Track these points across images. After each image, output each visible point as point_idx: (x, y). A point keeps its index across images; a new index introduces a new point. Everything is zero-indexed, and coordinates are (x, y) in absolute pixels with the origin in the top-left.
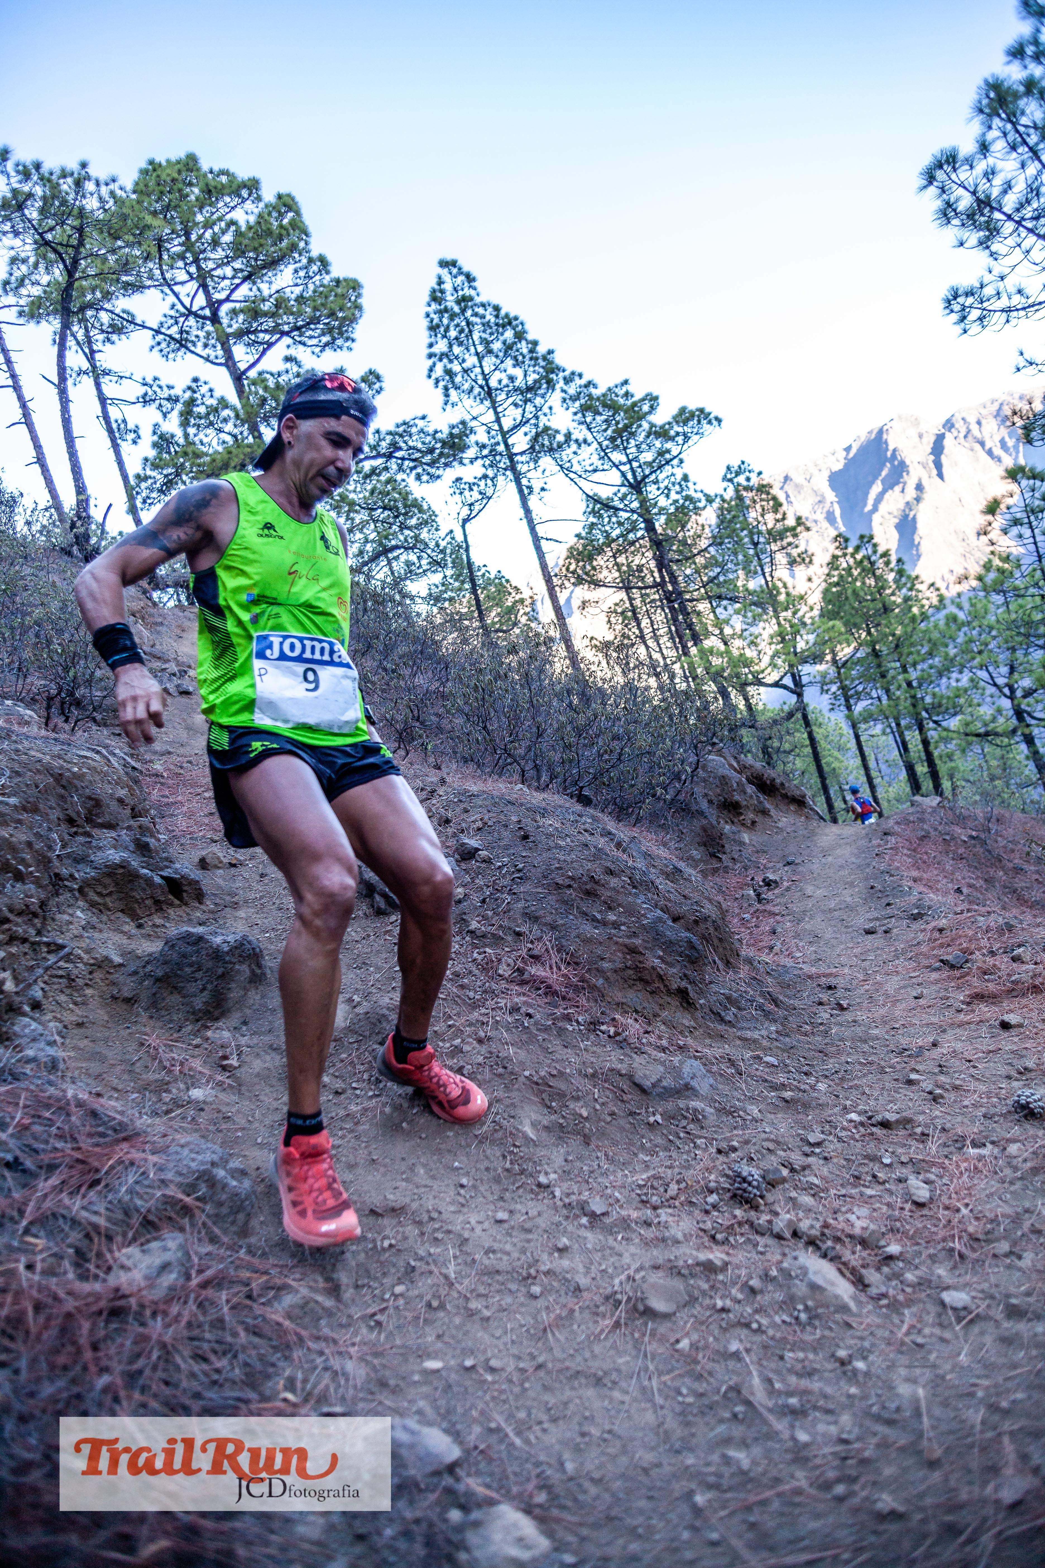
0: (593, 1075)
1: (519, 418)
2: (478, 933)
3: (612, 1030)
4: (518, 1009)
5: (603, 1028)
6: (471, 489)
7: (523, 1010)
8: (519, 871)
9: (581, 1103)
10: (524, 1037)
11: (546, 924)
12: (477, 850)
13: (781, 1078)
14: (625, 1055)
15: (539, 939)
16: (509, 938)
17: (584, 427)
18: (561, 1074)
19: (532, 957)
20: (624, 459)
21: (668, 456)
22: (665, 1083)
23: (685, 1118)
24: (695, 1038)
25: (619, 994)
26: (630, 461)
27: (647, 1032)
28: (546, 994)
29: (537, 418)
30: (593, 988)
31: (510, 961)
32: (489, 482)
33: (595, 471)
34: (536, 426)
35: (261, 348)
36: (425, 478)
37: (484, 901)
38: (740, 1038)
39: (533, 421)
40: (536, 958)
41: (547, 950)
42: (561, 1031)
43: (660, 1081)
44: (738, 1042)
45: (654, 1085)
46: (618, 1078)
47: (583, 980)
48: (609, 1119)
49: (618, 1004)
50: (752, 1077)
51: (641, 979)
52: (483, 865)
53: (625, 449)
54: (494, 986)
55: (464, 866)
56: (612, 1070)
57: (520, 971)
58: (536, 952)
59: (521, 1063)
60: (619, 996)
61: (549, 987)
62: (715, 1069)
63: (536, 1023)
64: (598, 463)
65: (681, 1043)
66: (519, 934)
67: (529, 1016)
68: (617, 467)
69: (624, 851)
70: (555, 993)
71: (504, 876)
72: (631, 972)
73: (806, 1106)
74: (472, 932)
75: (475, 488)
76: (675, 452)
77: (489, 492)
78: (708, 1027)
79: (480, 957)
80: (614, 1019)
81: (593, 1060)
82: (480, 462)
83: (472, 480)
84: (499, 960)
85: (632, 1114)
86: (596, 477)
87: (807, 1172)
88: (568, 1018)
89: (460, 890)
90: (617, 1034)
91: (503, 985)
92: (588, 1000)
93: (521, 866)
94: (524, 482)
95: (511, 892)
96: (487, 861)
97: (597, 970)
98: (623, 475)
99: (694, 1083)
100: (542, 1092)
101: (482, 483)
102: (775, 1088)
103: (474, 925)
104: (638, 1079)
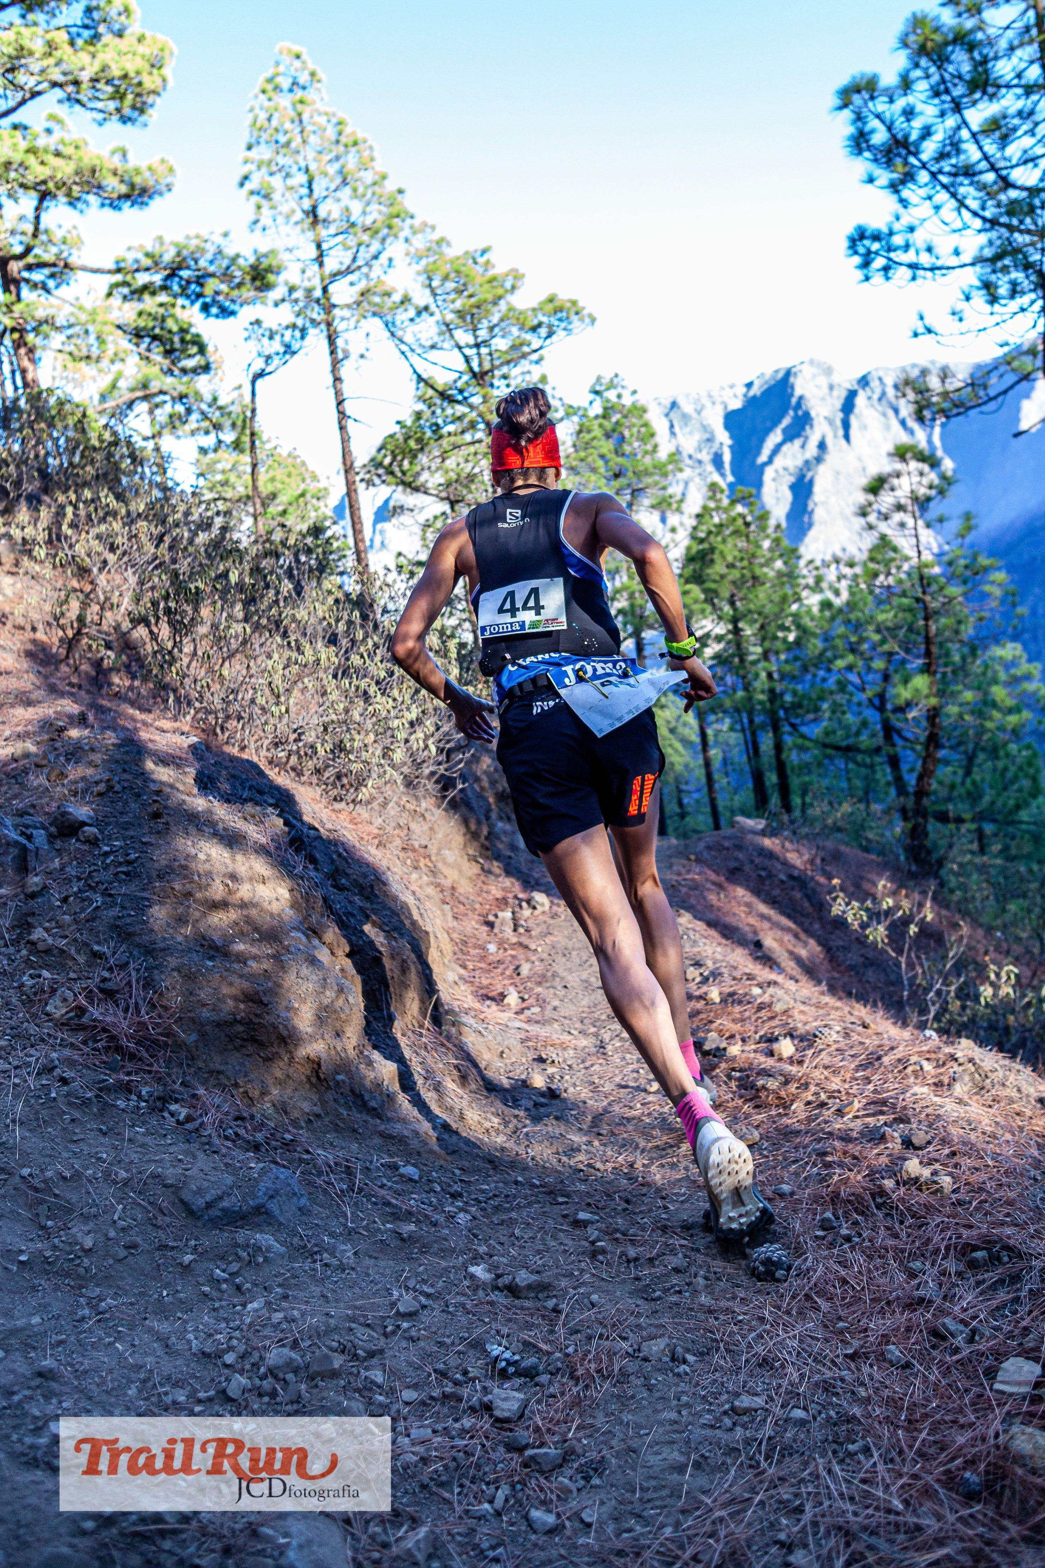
0: (126, 1183)
1: (347, 262)
2: (41, 946)
3: (183, 1113)
4: (51, 1070)
5: (173, 1107)
6: (271, 338)
7: (57, 1072)
8: (129, 863)
9: (91, 1225)
10: (44, 1113)
11: (139, 946)
12: (84, 824)
13: (413, 1202)
14: (187, 1153)
15: (123, 966)
16: (81, 959)
17: (427, 291)
18: (77, 1175)
19: (102, 991)
20: (471, 341)
21: (526, 349)
22: (225, 1204)
23: (239, 1258)
24: (314, 1131)
25: (217, 1059)
26: (477, 346)
27: (237, 1119)
28: (107, 1049)
29: (370, 267)
30: (179, 1046)
31: (69, 994)
32: (297, 334)
33: (433, 347)
34: (367, 276)
35: (19, 96)
36: (214, 310)
37: (65, 900)
38: (382, 1134)
39: (365, 270)
40: (109, 994)
41: (129, 984)
42: (105, 1108)
43: (220, 1198)
44: (377, 1140)
45: (209, 1205)
46: (159, 1190)
47: (169, 1034)
48: (122, 1253)
49: (211, 1072)
50: (368, 1196)
51: (254, 1040)
52: (86, 847)
53: (475, 330)
54: (33, 1029)
55: (58, 844)
56: (155, 1176)
57: (81, 1011)
58: (108, 985)
59: (25, 1154)
60: (216, 1062)
61: (113, 1038)
62: (319, 1182)
63: (68, 1095)
64: (436, 339)
65: (288, 1136)
66: (96, 955)
67: (64, 1081)
68: (460, 348)
69: (297, 851)
70: (119, 1049)
71: (106, 868)
72: (240, 1028)
73: (425, 1249)
74: (33, 943)
75: (277, 338)
76: (534, 346)
77: (295, 346)
78: (338, 1115)
79: (30, 982)
80: (194, 1096)
81: (135, 1157)
82: (286, 307)
83: (275, 328)
84: (53, 991)
85: (163, 1247)
86: (433, 355)
87: (374, 1361)
88: (127, 1089)
89: (36, 879)
90: (189, 1119)
91: (47, 1029)
92: (169, 1062)
93: (132, 856)
94: (340, 342)
95: (106, 893)
96: (93, 842)
97: (192, 1020)
98: (467, 360)
99: (273, 1206)
100: (42, 1202)
101: (288, 334)
102: (396, 1216)
103: (38, 934)
104: (186, 1195)
